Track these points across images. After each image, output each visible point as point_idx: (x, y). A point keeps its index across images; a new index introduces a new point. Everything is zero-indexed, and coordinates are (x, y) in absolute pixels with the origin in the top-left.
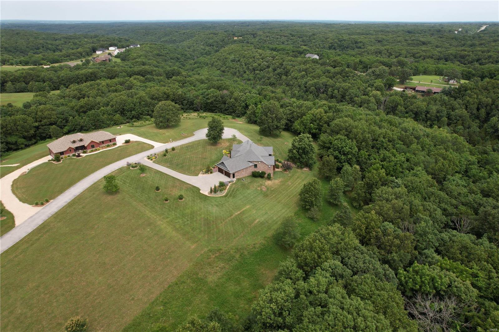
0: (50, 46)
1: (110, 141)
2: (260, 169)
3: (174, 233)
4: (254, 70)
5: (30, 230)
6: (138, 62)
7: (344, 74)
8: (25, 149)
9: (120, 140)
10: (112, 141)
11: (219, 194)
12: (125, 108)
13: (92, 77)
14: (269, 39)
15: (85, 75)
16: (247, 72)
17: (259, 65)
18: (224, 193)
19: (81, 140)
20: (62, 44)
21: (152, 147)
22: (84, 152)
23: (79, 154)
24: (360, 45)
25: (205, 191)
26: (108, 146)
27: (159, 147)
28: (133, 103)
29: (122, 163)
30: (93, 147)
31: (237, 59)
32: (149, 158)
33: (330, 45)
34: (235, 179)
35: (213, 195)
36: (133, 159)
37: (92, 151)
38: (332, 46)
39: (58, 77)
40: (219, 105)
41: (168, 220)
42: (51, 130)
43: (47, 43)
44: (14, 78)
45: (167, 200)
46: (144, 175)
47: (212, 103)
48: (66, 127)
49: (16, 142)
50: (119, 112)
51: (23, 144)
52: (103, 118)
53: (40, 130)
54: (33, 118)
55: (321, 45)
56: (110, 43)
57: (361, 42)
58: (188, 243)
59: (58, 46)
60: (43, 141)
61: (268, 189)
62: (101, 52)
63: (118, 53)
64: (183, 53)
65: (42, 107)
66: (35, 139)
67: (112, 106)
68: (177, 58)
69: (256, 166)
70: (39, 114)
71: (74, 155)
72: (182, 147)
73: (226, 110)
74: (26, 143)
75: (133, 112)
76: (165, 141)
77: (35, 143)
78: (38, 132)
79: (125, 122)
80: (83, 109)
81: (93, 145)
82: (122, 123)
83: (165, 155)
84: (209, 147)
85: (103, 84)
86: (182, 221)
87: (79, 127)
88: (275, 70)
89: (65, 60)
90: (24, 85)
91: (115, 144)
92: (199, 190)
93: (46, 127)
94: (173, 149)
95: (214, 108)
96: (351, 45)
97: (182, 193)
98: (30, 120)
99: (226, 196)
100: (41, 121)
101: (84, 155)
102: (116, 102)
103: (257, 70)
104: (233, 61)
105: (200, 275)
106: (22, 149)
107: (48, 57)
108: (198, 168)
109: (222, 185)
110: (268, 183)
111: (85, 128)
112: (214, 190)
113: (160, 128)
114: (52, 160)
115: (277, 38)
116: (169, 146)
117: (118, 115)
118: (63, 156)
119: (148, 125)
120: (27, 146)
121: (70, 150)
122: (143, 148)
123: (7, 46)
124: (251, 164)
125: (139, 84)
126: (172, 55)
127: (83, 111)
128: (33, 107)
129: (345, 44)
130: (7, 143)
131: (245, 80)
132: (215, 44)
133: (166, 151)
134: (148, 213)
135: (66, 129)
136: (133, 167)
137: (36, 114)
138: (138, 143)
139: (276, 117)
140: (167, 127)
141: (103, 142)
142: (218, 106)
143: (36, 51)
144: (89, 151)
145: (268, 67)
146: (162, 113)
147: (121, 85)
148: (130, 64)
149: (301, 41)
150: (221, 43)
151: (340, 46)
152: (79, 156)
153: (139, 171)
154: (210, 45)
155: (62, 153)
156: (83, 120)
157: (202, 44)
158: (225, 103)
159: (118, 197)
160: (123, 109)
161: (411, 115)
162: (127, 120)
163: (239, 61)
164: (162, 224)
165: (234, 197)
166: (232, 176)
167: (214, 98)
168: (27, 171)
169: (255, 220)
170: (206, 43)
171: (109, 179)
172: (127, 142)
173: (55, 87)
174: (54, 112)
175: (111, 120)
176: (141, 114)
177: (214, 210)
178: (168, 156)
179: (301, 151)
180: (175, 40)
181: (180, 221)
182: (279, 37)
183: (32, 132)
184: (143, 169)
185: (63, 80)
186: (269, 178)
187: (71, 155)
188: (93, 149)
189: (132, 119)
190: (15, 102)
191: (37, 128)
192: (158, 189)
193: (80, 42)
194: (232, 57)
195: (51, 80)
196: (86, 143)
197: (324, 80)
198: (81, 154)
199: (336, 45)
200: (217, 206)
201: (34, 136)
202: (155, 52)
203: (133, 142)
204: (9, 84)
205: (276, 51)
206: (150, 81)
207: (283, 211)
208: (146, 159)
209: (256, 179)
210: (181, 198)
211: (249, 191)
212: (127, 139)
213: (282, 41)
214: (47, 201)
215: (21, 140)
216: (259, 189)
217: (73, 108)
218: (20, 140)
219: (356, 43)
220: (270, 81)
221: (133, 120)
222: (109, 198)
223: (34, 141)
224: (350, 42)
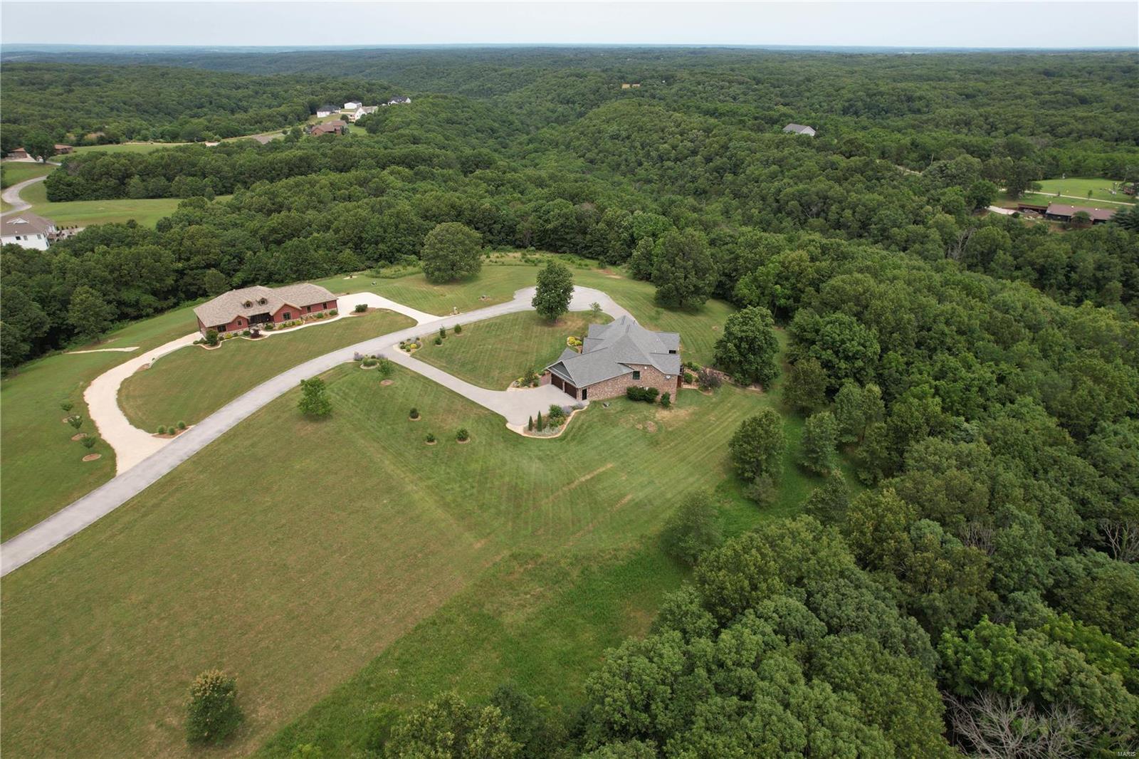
0: (225, 101)
1: (325, 305)
2: (646, 383)
3: (439, 513)
4: (661, 159)
5: (143, 485)
6: (403, 135)
7: (870, 173)
8: (153, 316)
9: (347, 305)
10: (330, 305)
11: (547, 434)
12: (364, 235)
13: (302, 167)
14: (702, 90)
15: (287, 163)
16: (646, 163)
17: (674, 147)
18: (560, 431)
19: (263, 302)
20: (250, 96)
21: (414, 323)
22: (268, 328)
23: (256, 331)
24: (917, 105)
25: (518, 425)
26: (320, 317)
27: (427, 323)
28: (382, 227)
29: (344, 356)
30: (287, 317)
31: (624, 134)
32: (403, 346)
33: (847, 104)
34: (586, 403)
35: (534, 435)
36: (368, 348)
37: (285, 326)
38: (851, 106)
39: (233, 167)
40: (572, 236)
41: (430, 482)
42: (206, 279)
43: (219, 95)
44: (146, 167)
45: (431, 440)
46: (389, 383)
47: (555, 231)
48: (239, 274)
49: (137, 302)
50: (350, 245)
51: (150, 306)
52: (316, 255)
53: (187, 279)
54: (174, 252)
55: (823, 104)
56: (344, 93)
57: (920, 98)
58: (468, 537)
59: (240, 100)
60: (190, 302)
61: (660, 429)
62: (328, 113)
63: (363, 115)
64: (504, 119)
65: (194, 228)
66: (175, 296)
67: (337, 231)
68: (492, 130)
69: (636, 375)
70: (187, 243)
71: (246, 334)
72: (477, 326)
73: (586, 247)
74: (158, 304)
75: (381, 246)
76: (442, 311)
77: (176, 305)
78: (181, 282)
79: (363, 266)
80: (275, 236)
81: (288, 313)
82: (355, 270)
83: (438, 342)
84: (538, 329)
85: (323, 181)
86: (460, 487)
87: (264, 274)
88: (708, 160)
89: (251, 130)
90: (163, 181)
91: (334, 314)
92: (504, 421)
93: (199, 271)
94: (458, 329)
95: (559, 243)
96: (898, 105)
97: (468, 426)
98: (167, 254)
99: (562, 439)
100: (188, 259)
101: (268, 334)
102: (346, 221)
103: (669, 159)
104: (614, 137)
105: (488, 608)
106: (148, 316)
107: (217, 124)
108: (508, 373)
109: (556, 413)
110: (662, 414)
111: (276, 277)
112: (537, 425)
113: (436, 282)
114: (202, 341)
115: (722, 88)
116: (449, 322)
117: (348, 251)
118: (224, 334)
119: (410, 276)
120: (159, 311)
121: (239, 321)
122: (393, 323)
123: (140, 100)
124: (626, 371)
125: (399, 184)
126: (479, 123)
127: (275, 239)
128: (176, 229)
129: (883, 102)
130: (120, 303)
131: (638, 181)
132: (577, 98)
133: (443, 332)
134: (388, 465)
135: (236, 280)
136: (366, 364)
137: (181, 244)
138: (385, 313)
139: (695, 266)
140: (451, 280)
141: (309, 308)
142: (568, 237)
143: (196, 110)
144: (278, 325)
145: (694, 153)
146: (441, 249)
147: (361, 186)
148: (385, 140)
149: (776, 95)
150: (592, 97)
151: (869, 108)
152: (256, 335)
153: (378, 374)
154: (568, 103)
155: (222, 328)
156: (274, 259)
157: (549, 97)
158: (585, 233)
159: (327, 427)
160: (360, 238)
161: (1028, 274)
162: (368, 263)
163: (628, 138)
164: (418, 493)
165: (581, 442)
166: (580, 394)
167: (561, 220)
168: (151, 362)
169: (623, 496)
170: (559, 96)
171: (312, 387)
172: (361, 309)
173: (224, 187)
174: (215, 241)
175: (334, 260)
176: (398, 251)
177: (534, 468)
178: (445, 344)
179: (744, 345)
180: (490, 89)
181: (456, 487)
182: (727, 84)
183: (170, 281)
184: (386, 368)
185: (241, 173)
186: (665, 403)
187: (241, 332)
188: (288, 322)
189: (377, 261)
190: (144, 217)
191: (181, 273)
192: (414, 414)
193: (286, 91)
194: (613, 128)
195: (217, 172)
196: (272, 309)
197: (821, 184)
198: (261, 332)
199: (860, 104)
200: (540, 459)
201: (173, 291)
202: (443, 115)
203: (374, 310)
204: (135, 180)
205: (716, 118)
206: (424, 179)
207: (691, 480)
208: (397, 348)
209: (636, 405)
210: (462, 436)
211: (615, 432)
212: (362, 304)
213: (732, 94)
214: (183, 427)
215: (148, 299)
216: (640, 426)
217: (254, 233)
218: (146, 297)
219: (910, 99)
220: (696, 184)
221: (380, 264)
222: (310, 427)
223: (172, 300)
224: (894, 98)
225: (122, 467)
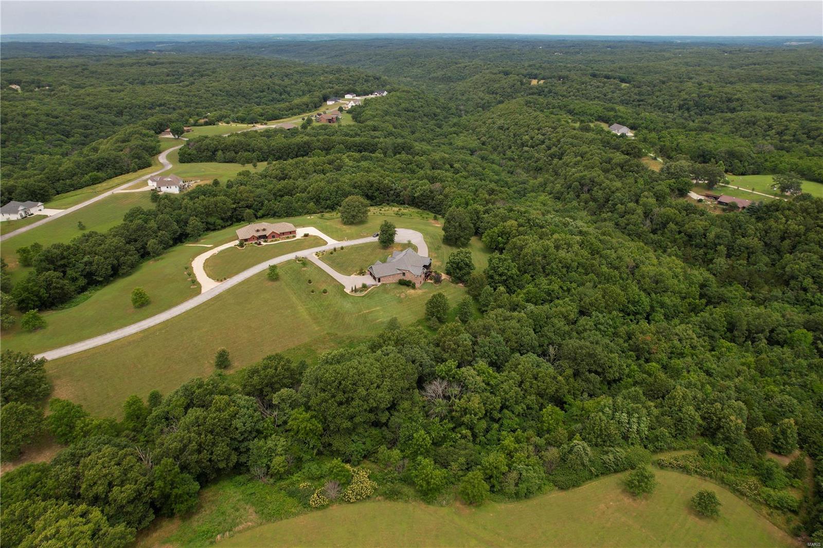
0: (277, 87)
1: (290, 233)
2: (408, 278)
3: (307, 317)
4: (523, 145)
5: (210, 297)
6: (368, 126)
8: (221, 230)
9: (300, 232)
10: (293, 233)
11: (358, 294)
12: (321, 195)
13: (304, 150)
14: (584, 88)
15: (297, 145)
16: (513, 147)
17: (532, 138)
18: (364, 293)
19: (264, 230)
20: (292, 84)
21: (326, 243)
22: (266, 241)
23: (260, 242)
24: (734, 104)
25: (348, 290)
26: (288, 238)
27: (332, 243)
28: (329, 192)
29: (291, 256)
30: (273, 237)
31: (506, 126)
32: (317, 254)
33: (682, 103)
34: (380, 284)
35: (353, 294)
36: (301, 254)
37: (272, 241)
38: (685, 104)
39: (269, 146)
40: (427, 201)
41: (307, 307)
42: (245, 214)
43: (274, 84)
44: (226, 146)
45: (313, 292)
46: (305, 269)
47: (418, 197)
48: (261, 211)
49: (214, 222)
50: (314, 200)
51: (219, 225)
52: (296, 205)
53: (237, 212)
54: (232, 200)
55: (666, 102)
56: (346, 88)
57: (738, 100)
58: (314, 326)
59: (286, 87)
60: (238, 224)
61: (406, 297)
62: (333, 102)
63: (352, 106)
64: (445, 105)
65: (242, 187)
66: (231, 220)
67: (309, 193)
68: (434, 114)
69: (404, 274)
70: (239, 195)
71: (256, 243)
72: (353, 248)
73: (433, 208)
74: (223, 224)
75: (328, 202)
76: (340, 239)
77: (231, 224)
78: (235, 213)
79: (319, 211)
80: (280, 193)
81: (274, 235)
82: (315, 213)
83: (332, 253)
84: (378, 250)
85: (310, 161)
86: (318, 309)
87: (272, 212)
88: (549, 148)
89: (286, 115)
90: (233, 154)
91: (294, 237)
92: (344, 287)
93: (243, 209)
94: (342, 248)
95: (420, 204)
96: (719, 105)
97: (329, 289)
98: (229, 201)
99: (363, 297)
100: (239, 203)
101: (265, 244)
102: (313, 188)
103: (527, 146)
104: (501, 128)
105: (313, 348)
106: (218, 229)
107: (267, 112)
108: (355, 269)
109: (365, 287)
110: (411, 291)
111: (277, 214)
112: (355, 290)
113: (345, 224)
114: (237, 245)
115: (598, 87)
116: (345, 244)
117: (312, 204)
118: (247, 243)
119: (334, 218)
120: (223, 227)
121: (253, 238)
122: (318, 242)
123: (229, 88)
124: (399, 272)
125: (351, 163)
126: (426, 110)
127: (279, 195)
128: (234, 188)
129: (708, 102)
130: (207, 223)
131: (506, 159)
132: (499, 91)
133: (335, 249)
134: (294, 299)
135: (259, 214)
136: (299, 261)
137: (236, 196)
138: (316, 238)
140: (352, 223)
141: (283, 234)
142: (425, 201)
143: (260, 94)
144: (269, 240)
145: (543, 142)
146: (348, 209)
147: (330, 164)
148: (357, 129)
149: (635, 94)
150: (509, 90)
151: (697, 105)
152: (260, 244)
153: (301, 265)
154: (493, 93)
155: (246, 240)
156: (277, 205)
157: (482, 89)
158: (433, 200)
159: (277, 284)
160: (319, 197)
161: (682, 238)
162: (321, 210)
163: (508, 129)
164: (302, 310)
165: (370, 298)
166: (377, 280)
167: (421, 192)
168: (217, 252)
169: (376, 320)
170: (489, 88)
171: (273, 268)
172: (306, 235)
173: (263, 157)
174: (251, 194)
175: (304, 208)
176: (337, 204)
177: (348, 306)
178: (335, 254)
179: (454, 265)
180: (450, 77)
181: (316, 309)
182: (602, 84)
183: (229, 214)
184: (304, 262)
185: (273, 150)
186: (414, 287)
187: (254, 242)
188: (274, 239)
189: (326, 209)
190: (221, 176)
191: (235, 209)
192: (310, 282)
193: (314, 81)
194: (500, 122)
195: (260, 149)
196: (267, 233)
197: (596, 173)
198: (262, 243)
199: (691, 103)
200: (352, 303)
201: (231, 218)
202: (403, 105)
203: (312, 236)
204: (220, 152)
205: (572, 115)
206: (366, 160)
207: (409, 317)
208: (314, 255)
209: (401, 287)
210: (325, 292)
211: (387, 296)
212: (307, 233)
213: (604, 92)
214: (225, 279)
215: (219, 222)
216: (398, 295)
217: (270, 191)
218: (218, 221)
219: (729, 100)
220: (537, 164)
221: (327, 211)
222: (270, 283)
223: (230, 222)
224: (718, 99)
225: (203, 291)
